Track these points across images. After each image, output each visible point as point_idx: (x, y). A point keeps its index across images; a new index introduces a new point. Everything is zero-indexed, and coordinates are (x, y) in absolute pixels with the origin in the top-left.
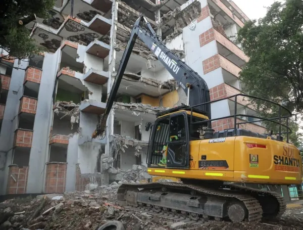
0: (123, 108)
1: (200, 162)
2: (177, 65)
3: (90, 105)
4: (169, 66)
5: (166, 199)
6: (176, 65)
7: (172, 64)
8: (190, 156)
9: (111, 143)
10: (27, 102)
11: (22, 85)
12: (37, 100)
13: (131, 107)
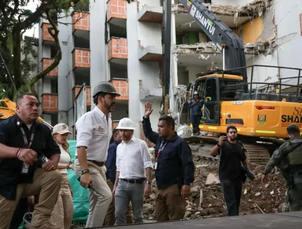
0: (188, 51)
1: (227, 120)
2: (213, 25)
3: (148, 53)
4: (205, 26)
5: (202, 150)
6: (211, 26)
7: (207, 24)
8: (220, 114)
9: (175, 96)
10: (80, 54)
11: (71, 35)
12: (89, 50)
13: (197, 50)
